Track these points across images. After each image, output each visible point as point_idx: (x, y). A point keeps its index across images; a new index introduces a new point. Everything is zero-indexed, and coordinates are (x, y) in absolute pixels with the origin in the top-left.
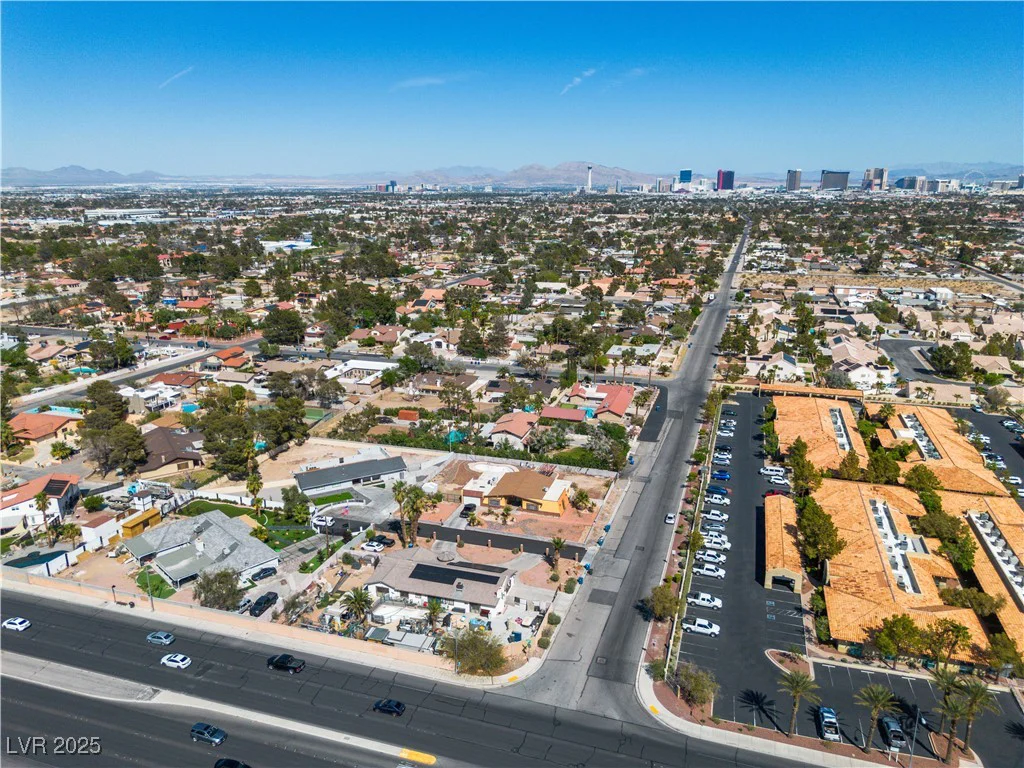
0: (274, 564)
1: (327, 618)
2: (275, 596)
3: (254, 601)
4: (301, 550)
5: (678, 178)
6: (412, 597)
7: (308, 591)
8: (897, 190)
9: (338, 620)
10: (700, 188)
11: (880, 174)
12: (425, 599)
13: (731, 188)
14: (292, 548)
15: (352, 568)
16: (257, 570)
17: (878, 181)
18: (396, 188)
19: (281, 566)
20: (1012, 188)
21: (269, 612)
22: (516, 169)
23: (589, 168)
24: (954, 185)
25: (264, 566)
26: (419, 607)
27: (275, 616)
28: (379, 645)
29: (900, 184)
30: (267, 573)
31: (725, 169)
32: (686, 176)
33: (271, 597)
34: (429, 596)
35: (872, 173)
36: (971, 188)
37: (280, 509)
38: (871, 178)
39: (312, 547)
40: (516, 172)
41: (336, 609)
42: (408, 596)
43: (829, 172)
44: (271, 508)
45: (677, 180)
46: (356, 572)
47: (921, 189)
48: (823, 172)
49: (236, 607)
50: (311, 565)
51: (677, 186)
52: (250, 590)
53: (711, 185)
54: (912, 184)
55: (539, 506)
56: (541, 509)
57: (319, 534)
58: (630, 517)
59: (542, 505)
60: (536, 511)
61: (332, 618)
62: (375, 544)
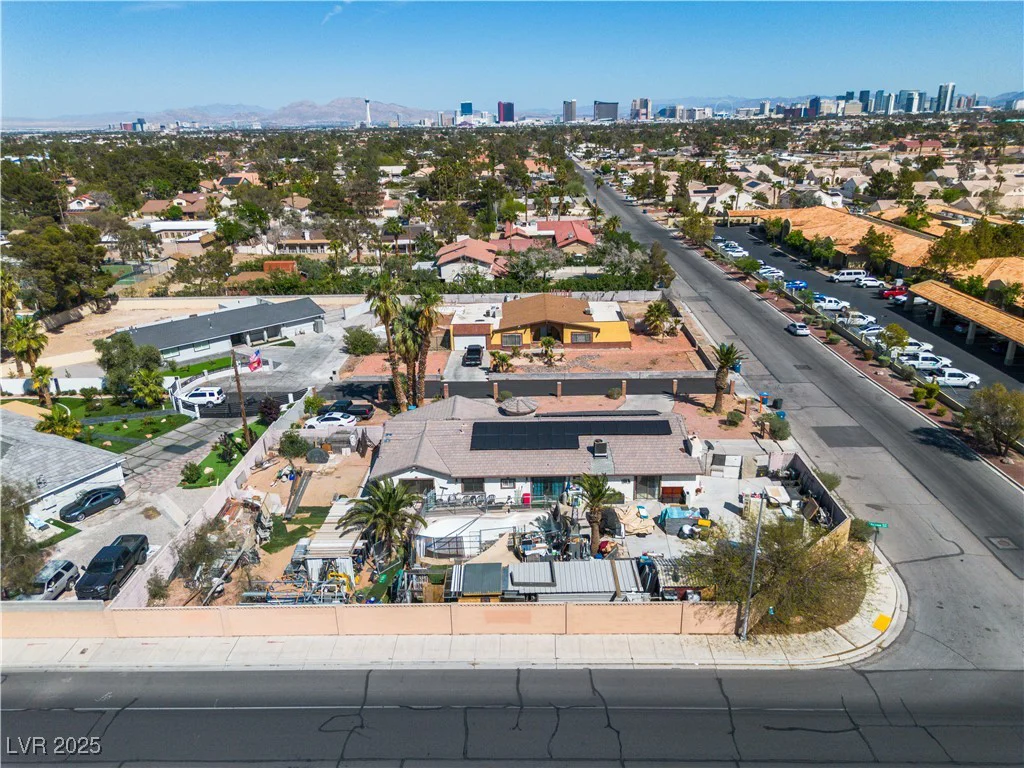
0: (114, 478)
1: (315, 567)
2: (142, 543)
3: (82, 562)
4: (167, 449)
5: (459, 109)
6: (491, 489)
7: (226, 518)
8: (661, 118)
9: (346, 566)
10: (482, 121)
11: (645, 104)
12: (526, 488)
13: (512, 120)
14: (145, 449)
15: (308, 461)
16: (70, 497)
17: (644, 111)
18: (145, 127)
19: (133, 484)
20: (755, 115)
21: (136, 584)
22: (286, 106)
23: (367, 101)
24: (709, 113)
25: (87, 487)
26: (514, 507)
27: (158, 591)
28: (495, 605)
29: (662, 113)
30: (99, 500)
31: (505, 101)
32: (467, 109)
33: (131, 546)
34: (534, 480)
35: (638, 102)
36: (722, 116)
37: (93, 391)
38: (638, 108)
39: (194, 441)
40: (284, 109)
41: (332, 542)
42: (482, 489)
43: (601, 103)
44: (73, 393)
45: (459, 113)
46: (320, 467)
47: (682, 117)
48: (595, 102)
49: (32, 588)
50: (208, 470)
51: (460, 119)
52: (60, 544)
53: (492, 118)
54: (673, 113)
55: (595, 334)
56: (597, 339)
57: (200, 419)
58: (735, 336)
59: (598, 331)
60: (588, 343)
61: (330, 564)
62: (336, 414)
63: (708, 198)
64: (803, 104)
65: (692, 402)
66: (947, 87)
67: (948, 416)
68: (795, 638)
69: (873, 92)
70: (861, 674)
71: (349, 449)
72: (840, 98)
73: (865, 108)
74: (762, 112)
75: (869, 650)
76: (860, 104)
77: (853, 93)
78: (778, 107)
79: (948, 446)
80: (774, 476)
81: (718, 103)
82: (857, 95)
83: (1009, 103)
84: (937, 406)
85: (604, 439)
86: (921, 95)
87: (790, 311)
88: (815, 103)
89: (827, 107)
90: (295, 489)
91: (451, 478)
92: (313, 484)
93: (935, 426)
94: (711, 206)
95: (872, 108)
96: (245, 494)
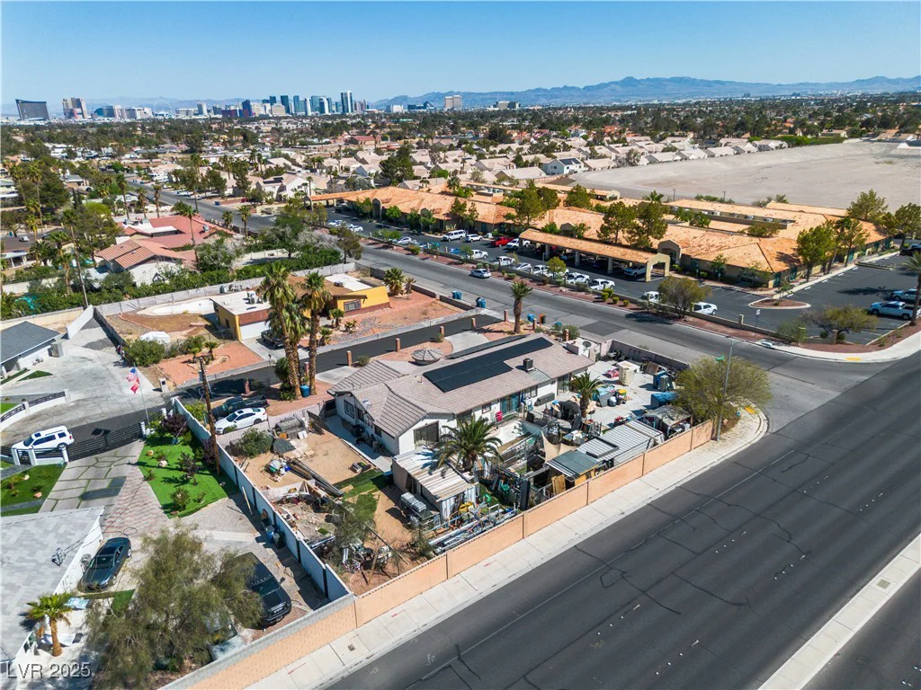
4: (85, 498)
6: (478, 415)
11: (78, 103)
12: (497, 408)
15: (277, 453)
17: (79, 110)
20: (195, 114)
24: (149, 113)
29: (100, 112)
34: (502, 400)
35: (70, 102)
36: (163, 115)
38: (71, 107)
43: (24, 102)
47: (122, 117)
48: (17, 101)
54: (111, 112)
55: (362, 300)
56: (364, 305)
57: (70, 465)
58: (446, 286)
59: (365, 297)
60: (358, 309)
61: (460, 499)
62: (246, 411)
63: (277, 187)
64: (236, 106)
65: (490, 331)
66: (346, 94)
67: (633, 305)
69: (291, 98)
71: (304, 432)
72: (265, 101)
73: (288, 111)
74: (201, 112)
76: (283, 107)
77: (275, 98)
78: (215, 108)
79: (651, 320)
80: (606, 358)
81: (155, 104)
82: (278, 99)
83: (388, 109)
84: (620, 303)
85: (528, 356)
86: (327, 99)
87: (457, 264)
88: (246, 104)
89: (258, 109)
90: (305, 474)
91: (450, 416)
92: (313, 466)
93: (631, 312)
94: (283, 194)
95: (293, 111)
96: (279, 491)
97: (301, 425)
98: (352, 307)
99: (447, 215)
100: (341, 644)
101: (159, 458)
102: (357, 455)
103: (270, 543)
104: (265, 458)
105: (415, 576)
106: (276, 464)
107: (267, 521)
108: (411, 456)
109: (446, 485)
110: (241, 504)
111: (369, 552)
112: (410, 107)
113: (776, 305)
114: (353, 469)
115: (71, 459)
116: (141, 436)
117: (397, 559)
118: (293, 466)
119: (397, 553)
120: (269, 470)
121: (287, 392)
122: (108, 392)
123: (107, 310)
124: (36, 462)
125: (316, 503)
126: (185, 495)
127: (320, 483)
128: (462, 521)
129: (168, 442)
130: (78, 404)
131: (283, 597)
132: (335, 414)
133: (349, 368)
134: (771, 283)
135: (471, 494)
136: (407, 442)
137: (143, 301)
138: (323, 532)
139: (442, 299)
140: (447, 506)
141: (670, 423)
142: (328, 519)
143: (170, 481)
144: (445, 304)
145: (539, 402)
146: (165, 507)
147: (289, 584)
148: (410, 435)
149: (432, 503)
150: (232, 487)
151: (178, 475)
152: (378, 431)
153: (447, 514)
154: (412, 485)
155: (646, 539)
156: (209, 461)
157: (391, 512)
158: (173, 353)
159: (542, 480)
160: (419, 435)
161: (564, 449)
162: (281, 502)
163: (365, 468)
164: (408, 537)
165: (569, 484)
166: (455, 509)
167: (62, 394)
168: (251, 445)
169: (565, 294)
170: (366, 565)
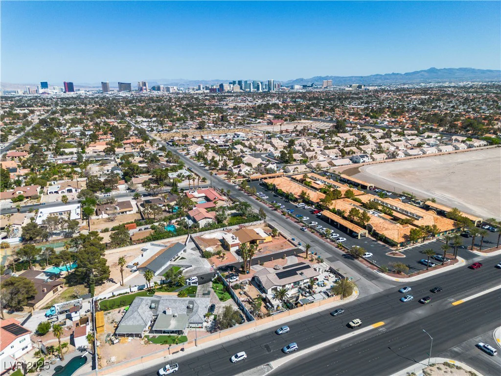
4: (204, 294)
5: (40, 86)
8: (153, 91)
10: (55, 91)
11: (144, 84)
12: (292, 285)
13: (73, 91)
14: (199, 296)
15: (241, 290)
17: (144, 88)
20: (197, 90)
24: (176, 89)
28: (308, 305)
29: (154, 88)
31: (68, 81)
32: (44, 85)
35: (141, 84)
36: (182, 90)
38: (141, 86)
39: (207, 291)
43: (121, 83)
46: (246, 290)
47: (163, 91)
48: (119, 83)
51: (41, 91)
53: (60, 90)
54: (159, 89)
56: (265, 241)
57: (198, 286)
58: (292, 234)
59: (265, 239)
60: (263, 243)
61: (278, 306)
62: (235, 277)
63: (238, 170)
64: (216, 85)
65: (299, 256)
66: (271, 81)
67: (346, 251)
68: (348, 297)
69: (243, 82)
70: (357, 300)
71: (247, 285)
72: (230, 83)
73: (241, 89)
74: (199, 89)
75: (357, 297)
76: (239, 86)
77: (235, 82)
78: (206, 87)
79: (348, 258)
80: (328, 271)
82: (237, 82)
83: (292, 87)
84: (343, 249)
86: (261, 83)
87: (297, 222)
88: (221, 86)
89: (227, 87)
90: (247, 296)
91: (280, 286)
92: (249, 293)
93: (345, 253)
94: (240, 173)
95: (243, 88)
96: (243, 299)
97: (247, 283)
98: (261, 242)
99: (299, 196)
100: (253, 328)
101: (217, 287)
102: (259, 293)
103: (241, 309)
104: (239, 290)
105: (267, 319)
106: (241, 292)
107: (240, 305)
108: (270, 295)
109: (276, 302)
110: (235, 300)
111: (259, 314)
112: (304, 86)
113: (394, 255)
114: (257, 296)
115: (199, 285)
116: (211, 281)
117: (264, 316)
118: (245, 293)
119: (264, 315)
120: (240, 293)
121: (243, 272)
122: (201, 266)
123: (194, 235)
124: (192, 285)
125: (250, 303)
126: (224, 297)
127: (251, 298)
128: (278, 310)
129: (218, 283)
130: (195, 269)
131: (243, 319)
132: (254, 280)
133: (258, 265)
134: (399, 245)
135: (281, 305)
136: (270, 291)
137: (203, 233)
138: (251, 309)
139: (288, 240)
140: (275, 307)
141: (330, 294)
142: (252, 306)
143: (220, 293)
144: (289, 243)
145: (304, 284)
146: (220, 299)
147: (244, 318)
148: (271, 289)
149: (272, 306)
150: (233, 297)
151: (221, 292)
152: (264, 287)
153: (275, 309)
154: (269, 302)
155: (313, 319)
156: (227, 289)
157: (264, 306)
158: (214, 254)
159: (296, 304)
160: (272, 289)
161: (304, 297)
162: (242, 301)
163: (260, 296)
164: (267, 312)
165: (302, 306)
166: (277, 308)
167: (192, 266)
168: (236, 287)
169: (328, 242)
170: (258, 316)
